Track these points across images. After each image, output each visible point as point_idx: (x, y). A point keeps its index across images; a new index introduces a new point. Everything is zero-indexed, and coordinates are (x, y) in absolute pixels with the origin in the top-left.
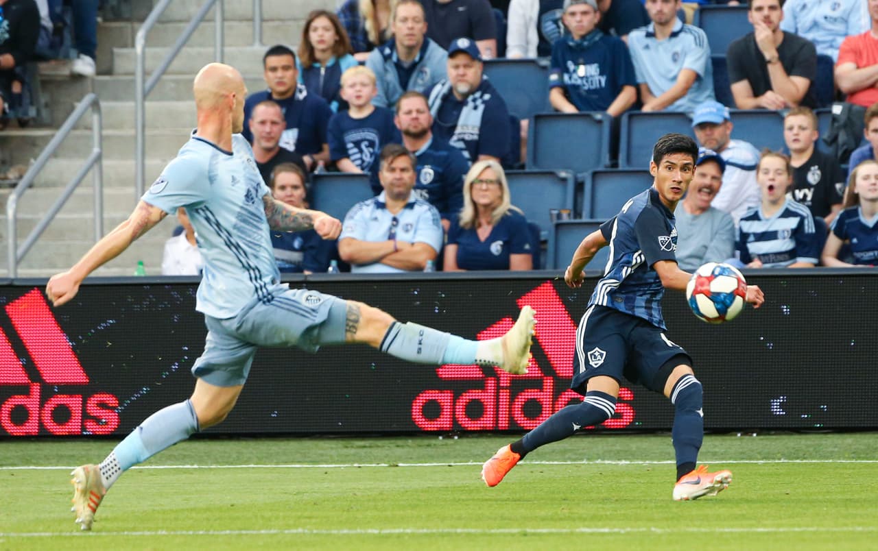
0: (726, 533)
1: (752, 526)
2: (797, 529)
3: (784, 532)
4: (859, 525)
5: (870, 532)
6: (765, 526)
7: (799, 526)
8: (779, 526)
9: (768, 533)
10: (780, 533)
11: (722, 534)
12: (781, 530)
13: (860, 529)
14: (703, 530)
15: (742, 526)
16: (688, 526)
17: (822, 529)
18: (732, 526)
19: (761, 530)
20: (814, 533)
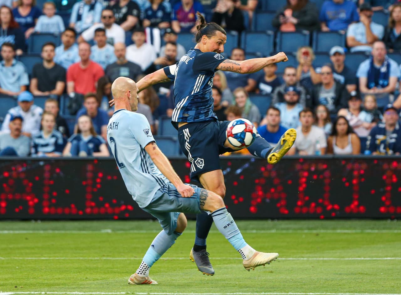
0: (29, 259)
1: (39, 257)
2: (57, 258)
3: (52, 260)
4: (82, 257)
5: (85, 260)
6: (45, 257)
7: (58, 257)
8: (50, 257)
9: (46, 260)
10: (51, 260)
11: (27, 260)
12: (51, 258)
13: (81, 258)
14: (20, 258)
15: (36, 257)
16: (14, 257)
17: (67, 258)
18: (32, 257)
19: (43, 258)
20: (64, 260)
